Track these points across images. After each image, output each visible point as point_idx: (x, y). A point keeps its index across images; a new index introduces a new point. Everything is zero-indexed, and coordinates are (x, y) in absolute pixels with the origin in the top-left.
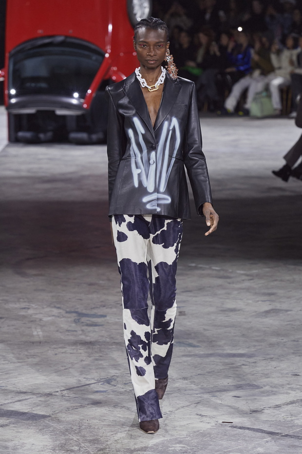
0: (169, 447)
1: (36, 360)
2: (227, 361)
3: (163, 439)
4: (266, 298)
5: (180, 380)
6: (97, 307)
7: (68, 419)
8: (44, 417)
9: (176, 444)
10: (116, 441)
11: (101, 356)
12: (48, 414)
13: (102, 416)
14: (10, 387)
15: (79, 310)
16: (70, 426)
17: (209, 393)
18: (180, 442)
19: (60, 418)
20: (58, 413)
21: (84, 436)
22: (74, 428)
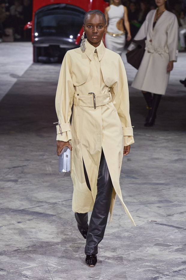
0: (122, 234)
1: (48, 184)
2: (154, 187)
3: (118, 229)
4: (176, 152)
5: (128, 197)
7: (65, 217)
8: (52, 215)
9: (125, 232)
12: (54, 214)
14: (33, 199)
16: (66, 221)
17: (144, 204)
18: (128, 231)
19: (61, 217)
20: (60, 214)
21: (74, 227)
22: (69, 222)
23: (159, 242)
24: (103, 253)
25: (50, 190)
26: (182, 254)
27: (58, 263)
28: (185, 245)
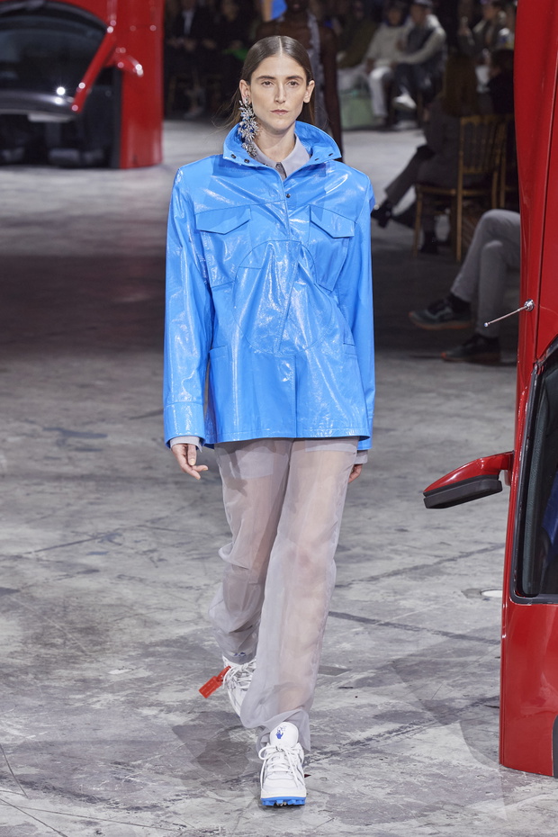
0: (205, 641)
3: (195, 627)
6: (92, 422)
7: (46, 596)
8: (10, 591)
10: (121, 630)
11: (98, 499)
12: (16, 588)
15: (65, 426)
16: (49, 606)
19: (34, 594)
20: (31, 586)
21: (72, 622)
22: (56, 610)
24: (152, 696)
25: (4, 519)
26: (374, 693)
27: (25, 725)
28: (384, 667)
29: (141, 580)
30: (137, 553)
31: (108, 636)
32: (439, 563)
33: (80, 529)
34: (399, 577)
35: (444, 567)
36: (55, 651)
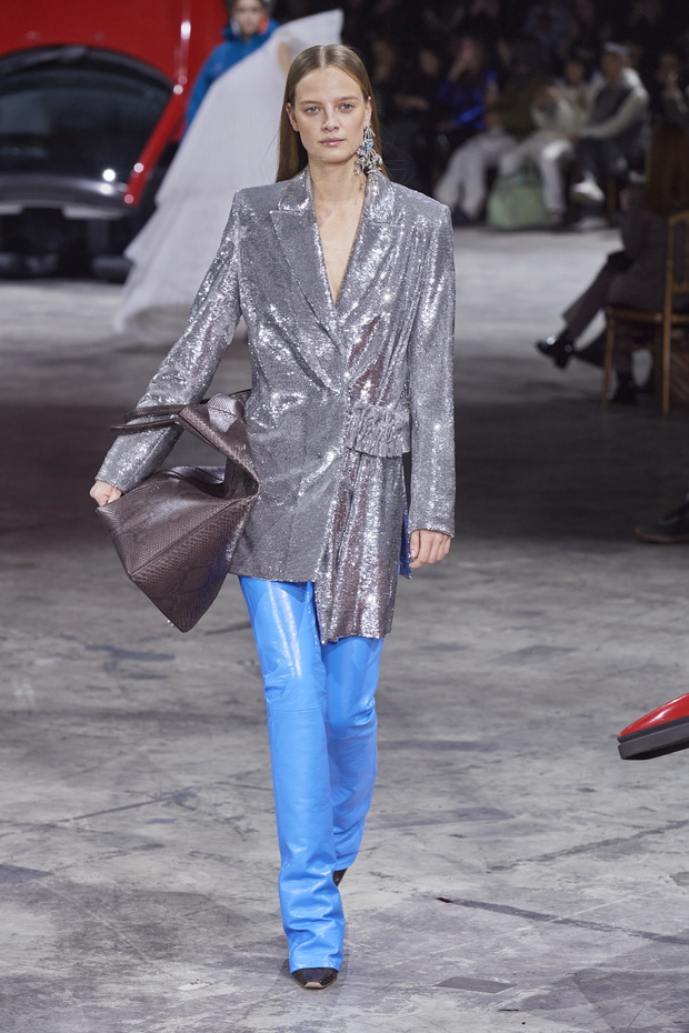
1: (21, 751)
2: (436, 758)
4: (522, 622)
6: (153, 638)
7: (90, 881)
8: (38, 874)
10: (194, 928)
11: (162, 745)
12: (47, 870)
13: (164, 875)
15: (116, 644)
16: (94, 895)
17: (397, 826)
19: (73, 879)
20: (68, 867)
21: (125, 918)
22: (104, 901)
23: (459, 975)
24: (238, 1021)
25: (30, 773)
26: (549, 1018)
28: (562, 982)
29: (222, 859)
30: (216, 820)
31: (176, 937)
32: (639, 836)
33: (137, 788)
34: (584, 855)
35: (645, 841)
36: (102, 958)
